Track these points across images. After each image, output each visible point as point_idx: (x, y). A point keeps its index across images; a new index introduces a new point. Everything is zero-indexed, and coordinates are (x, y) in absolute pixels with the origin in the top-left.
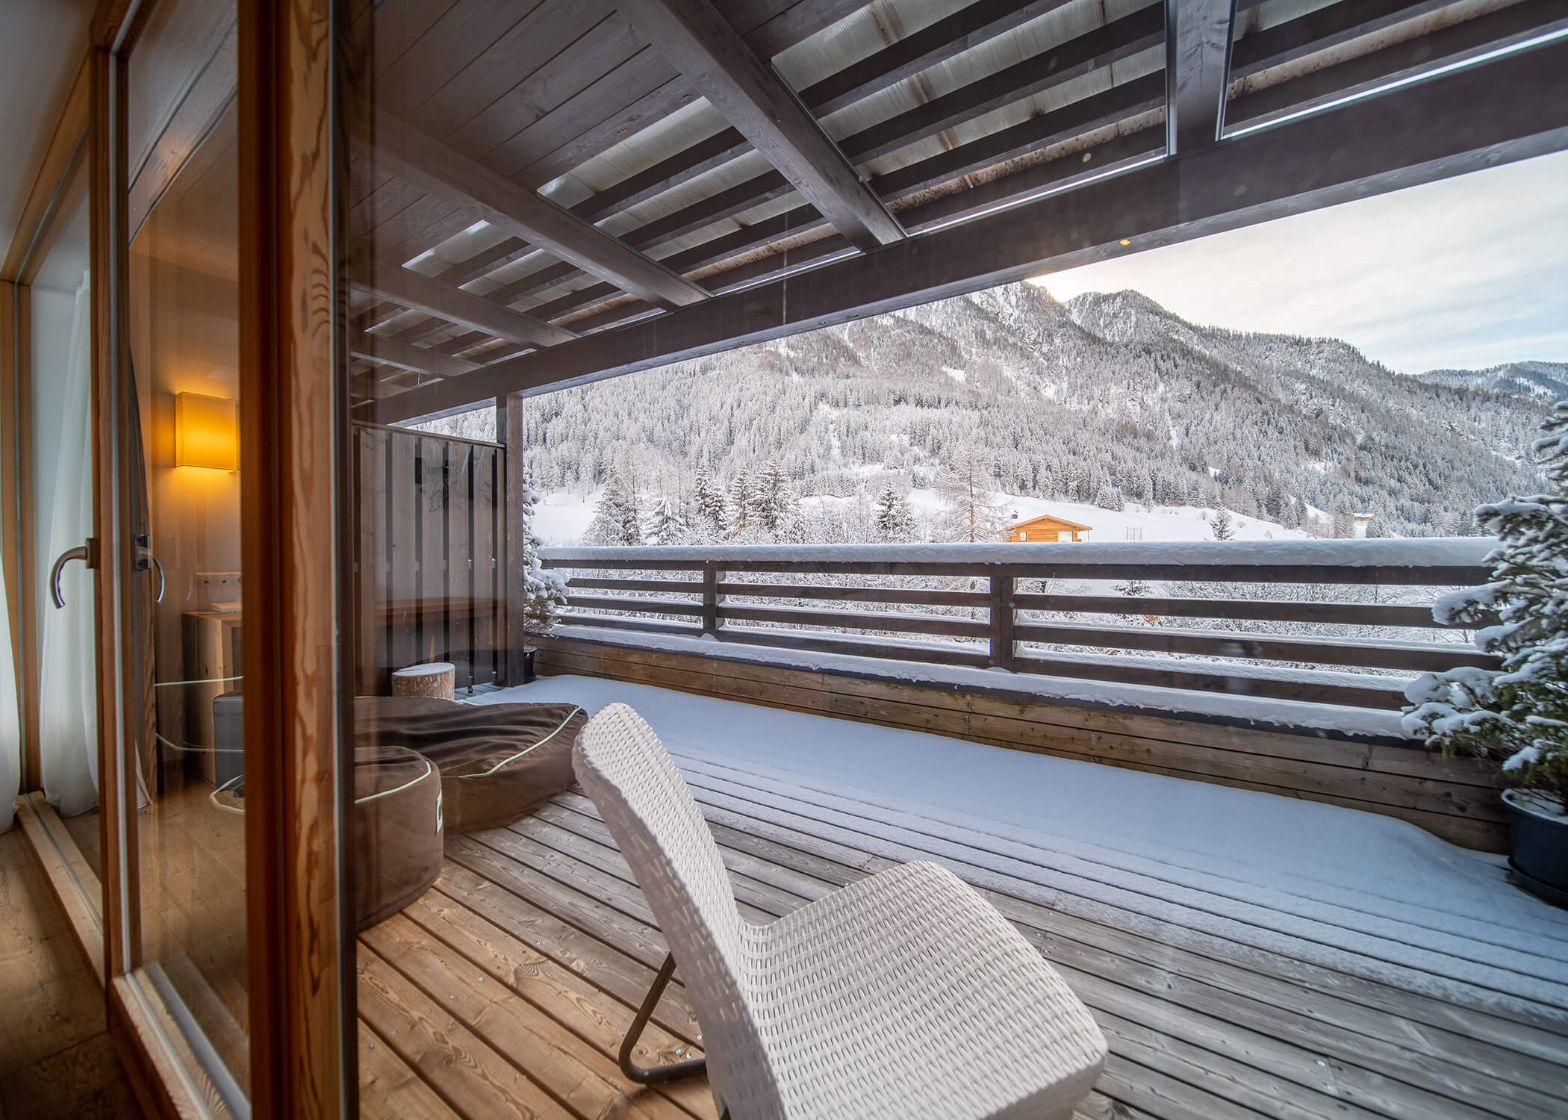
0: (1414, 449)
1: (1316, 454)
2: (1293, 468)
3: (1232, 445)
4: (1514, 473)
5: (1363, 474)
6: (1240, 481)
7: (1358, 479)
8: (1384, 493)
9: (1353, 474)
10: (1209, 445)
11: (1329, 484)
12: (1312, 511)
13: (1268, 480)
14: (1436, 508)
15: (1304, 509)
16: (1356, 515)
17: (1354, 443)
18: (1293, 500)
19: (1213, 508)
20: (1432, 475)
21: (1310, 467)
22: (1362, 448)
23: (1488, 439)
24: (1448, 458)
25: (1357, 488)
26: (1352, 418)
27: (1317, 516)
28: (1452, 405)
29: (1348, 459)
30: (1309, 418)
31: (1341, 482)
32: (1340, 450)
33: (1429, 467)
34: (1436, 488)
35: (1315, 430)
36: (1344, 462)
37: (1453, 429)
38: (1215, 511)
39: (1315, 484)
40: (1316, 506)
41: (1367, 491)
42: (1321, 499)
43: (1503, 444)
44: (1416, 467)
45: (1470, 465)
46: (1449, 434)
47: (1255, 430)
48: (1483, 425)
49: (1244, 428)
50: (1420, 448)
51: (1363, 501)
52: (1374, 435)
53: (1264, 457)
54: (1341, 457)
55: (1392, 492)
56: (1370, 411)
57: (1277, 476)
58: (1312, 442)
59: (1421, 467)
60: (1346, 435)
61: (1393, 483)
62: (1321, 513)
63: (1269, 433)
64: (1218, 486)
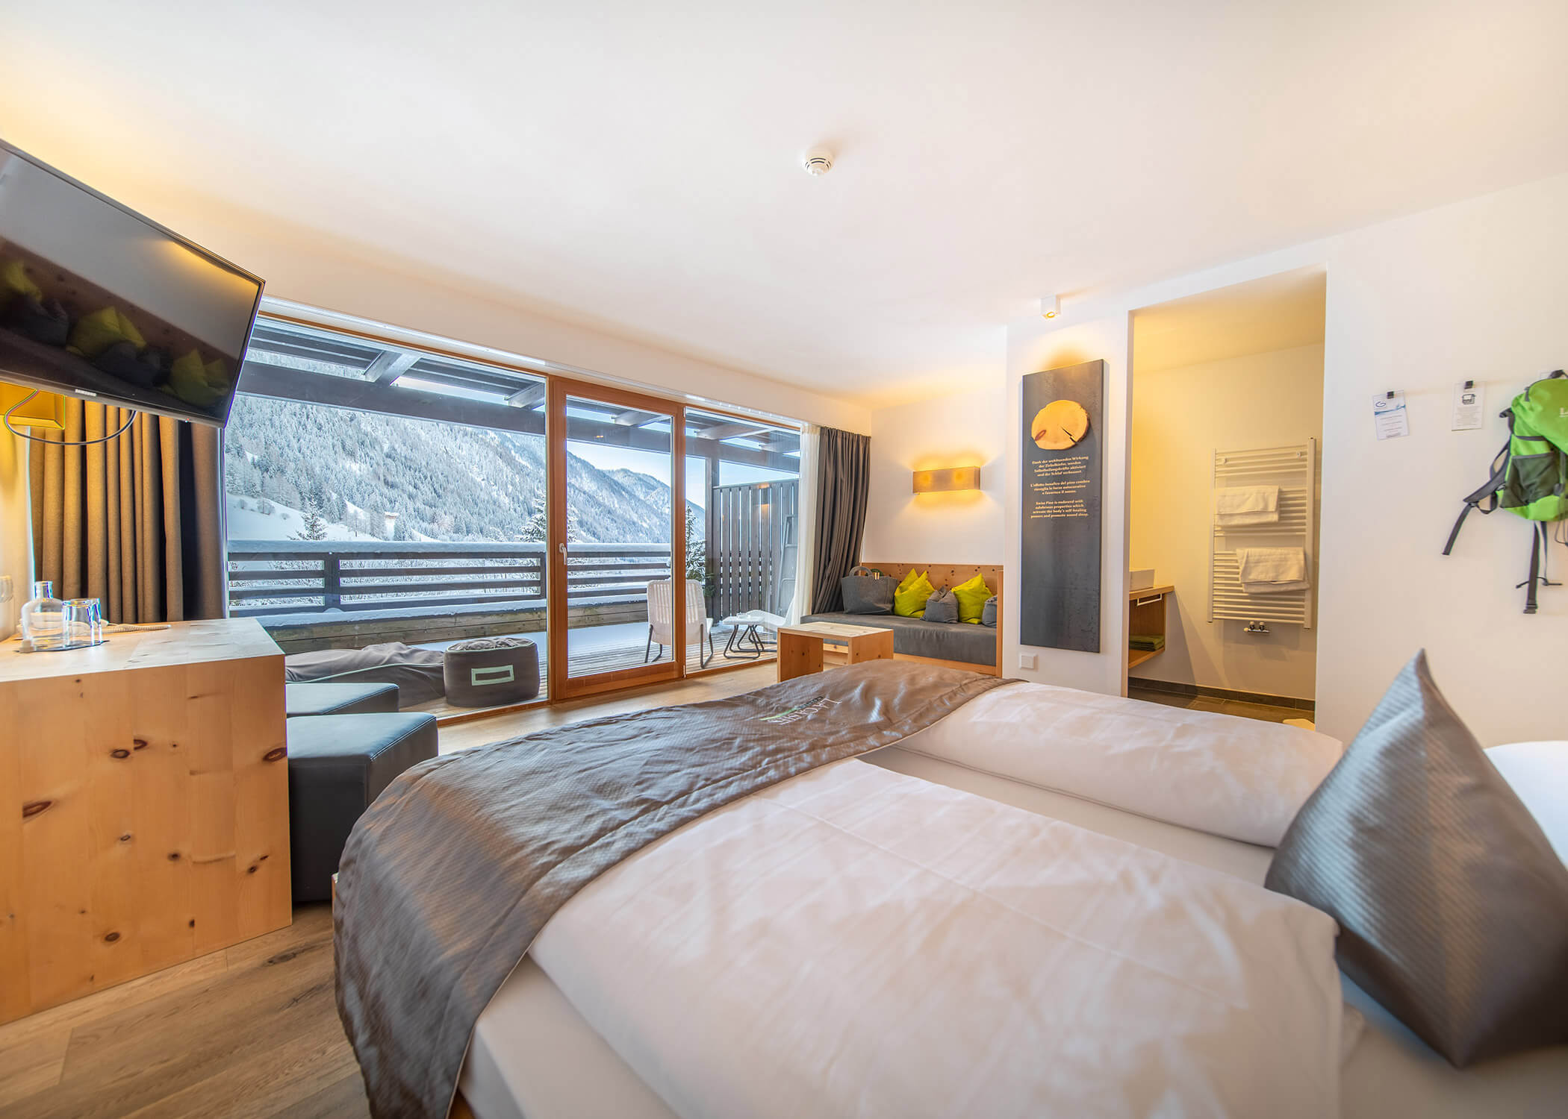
0: (424, 463)
1: (352, 454)
2: (332, 465)
3: (271, 432)
4: (481, 490)
5: (390, 479)
6: (281, 471)
7: (386, 483)
8: (405, 496)
9: (382, 478)
10: (243, 427)
11: (363, 484)
12: (351, 508)
13: (310, 474)
14: (440, 511)
15: (344, 506)
16: (387, 513)
17: (382, 450)
18: (334, 496)
19: (253, 496)
20: (436, 486)
21: (347, 466)
22: (388, 456)
23: (467, 463)
24: (445, 473)
25: (385, 490)
26: (379, 428)
27: (356, 512)
28: (446, 433)
29: (378, 464)
30: (345, 421)
31: (373, 484)
32: (371, 454)
33: (434, 479)
34: (439, 496)
35: (350, 433)
36: (375, 466)
37: (447, 452)
38: (256, 501)
39: (352, 483)
40: (354, 503)
41: (392, 493)
42: (358, 497)
43: (476, 469)
44: (426, 478)
45: (458, 481)
46: (445, 455)
47: (294, 421)
48: (464, 453)
49: (282, 416)
50: (427, 463)
51: (391, 502)
52: (396, 446)
53: (304, 449)
54: (372, 461)
55: (410, 497)
56: (393, 425)
57: (317, 470)
58: (348, 443)
59: (429, 478)
60: (374, 443)
61: (411, 488)
62: (359, 510)
63: (309, 428)
64: (257, 473)
